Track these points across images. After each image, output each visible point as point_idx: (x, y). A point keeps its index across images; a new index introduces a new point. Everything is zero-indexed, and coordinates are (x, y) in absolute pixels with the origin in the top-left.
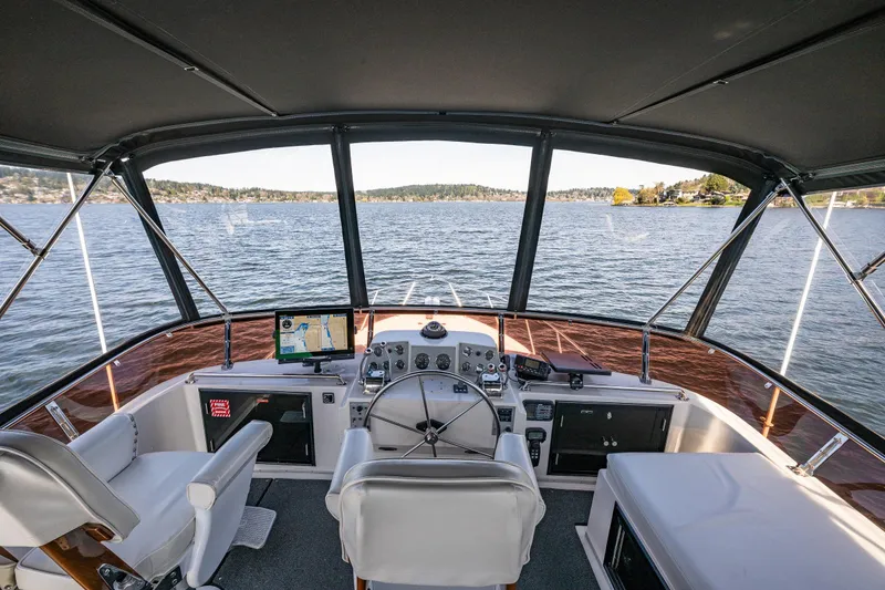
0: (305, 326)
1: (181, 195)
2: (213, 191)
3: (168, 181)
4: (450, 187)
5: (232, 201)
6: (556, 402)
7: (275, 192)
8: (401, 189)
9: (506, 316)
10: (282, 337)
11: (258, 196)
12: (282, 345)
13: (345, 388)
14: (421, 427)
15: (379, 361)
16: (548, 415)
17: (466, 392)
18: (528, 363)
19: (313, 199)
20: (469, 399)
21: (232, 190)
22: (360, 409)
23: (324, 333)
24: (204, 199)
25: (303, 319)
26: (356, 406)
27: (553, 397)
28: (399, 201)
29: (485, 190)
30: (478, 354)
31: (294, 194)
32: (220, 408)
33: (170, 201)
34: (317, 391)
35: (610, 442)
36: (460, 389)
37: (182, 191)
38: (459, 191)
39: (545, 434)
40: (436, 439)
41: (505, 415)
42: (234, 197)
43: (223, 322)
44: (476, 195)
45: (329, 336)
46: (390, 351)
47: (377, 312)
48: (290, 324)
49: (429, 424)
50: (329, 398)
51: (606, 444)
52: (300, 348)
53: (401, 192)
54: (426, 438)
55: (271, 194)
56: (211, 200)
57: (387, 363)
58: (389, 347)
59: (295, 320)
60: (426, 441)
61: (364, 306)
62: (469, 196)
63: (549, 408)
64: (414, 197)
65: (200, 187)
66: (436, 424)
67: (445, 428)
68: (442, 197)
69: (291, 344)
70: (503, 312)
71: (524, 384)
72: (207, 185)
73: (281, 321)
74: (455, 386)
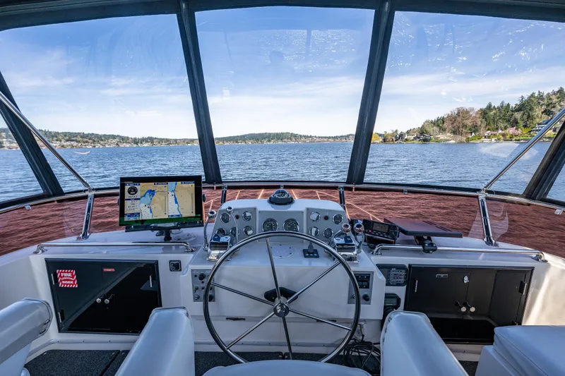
0: (152, 192)
1: (102, 142)
2: (123, 139)
3: (93, 134)
4: (274, 134)
5: (135, 146)
6: (410, 266)
7: (163, 139)
8: (244, 136)
9: (346, 188)
10: (127, 204)
11: (152, 142)
12: (127, 211)
13: (191, 256)
14: (270, 296)
15: (227, 227)
16: (402, 280)
17: (318, 257)
18: (376, 228)
19: (188, 143)
20: (322, 264)
21: (135, 139)
22: (202, 277)
23: (171, 199)
24: (117, 144)
25: (151, 186)
26: (198, 273)
27: (406, 260)
28: (243, 143)
29: (295, 136)
30: (326, 218)
31: (176, 140)
32: (68, 279)
33: (95, 147)
34: (163, 259)
35: (468, 308)
36: (310, 253)
37: (102, 140)
38: (279, 137)
39: (399, 300)
40: (287, 310)
41: (363, 280)
42: (137, 143)
43: (86, 197)
44: (291, 139)
45: (176, 202)
46: (237, 217)
47: (229, 188)
48: (135, 190)
49: (278, 293)
50: (176, 266)
51: (464, 309)
52: (146, 215)
53: (244, 138)
54: (275, 310)
55: (161, 140)
56: (122, 145)
57: (234, 229)
58: (237, 213)
59: (141, 187)
60: (276, 312)
61: (217, 183)
62: (286, 140)
63: (403, 273)
64: (252, 141)
65: (114, 137)
66: (287, 293)
67: (296, 297)
68: (269, 141)
69: (136, 211)
70: (342, 185)
71: (374, 248)
72: (118, 136)
73: (127, 188)
74: (305, 251)
